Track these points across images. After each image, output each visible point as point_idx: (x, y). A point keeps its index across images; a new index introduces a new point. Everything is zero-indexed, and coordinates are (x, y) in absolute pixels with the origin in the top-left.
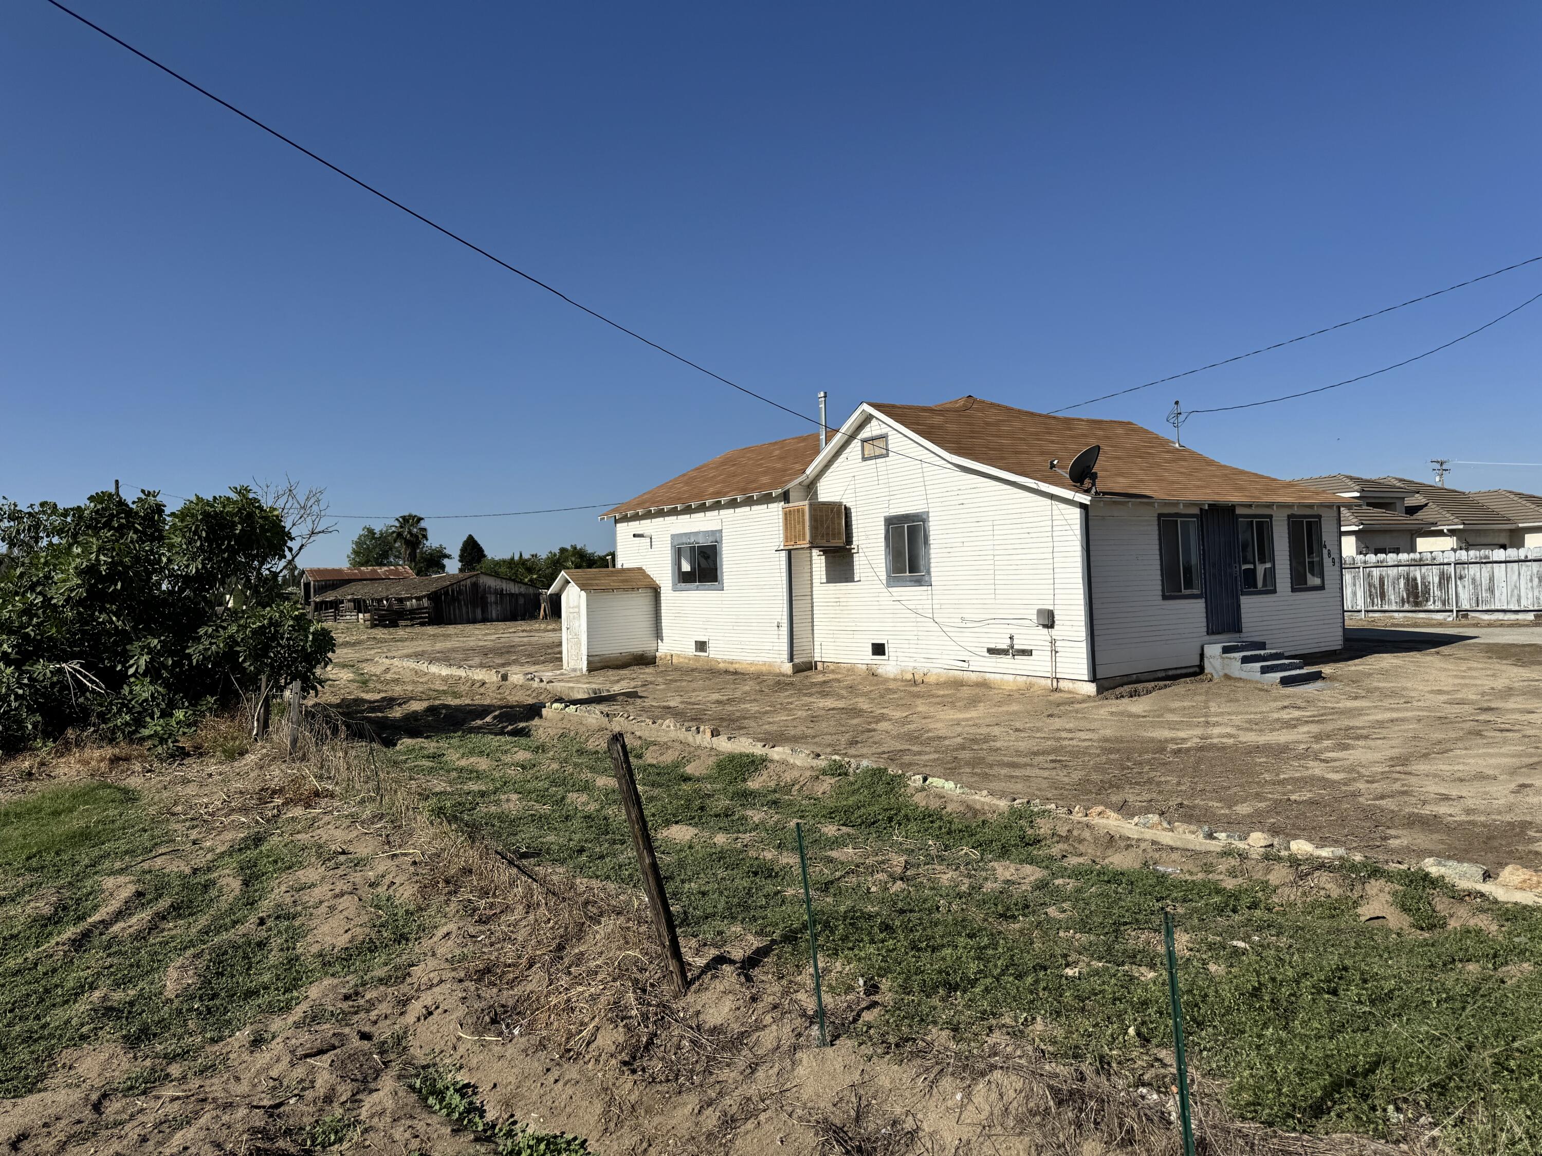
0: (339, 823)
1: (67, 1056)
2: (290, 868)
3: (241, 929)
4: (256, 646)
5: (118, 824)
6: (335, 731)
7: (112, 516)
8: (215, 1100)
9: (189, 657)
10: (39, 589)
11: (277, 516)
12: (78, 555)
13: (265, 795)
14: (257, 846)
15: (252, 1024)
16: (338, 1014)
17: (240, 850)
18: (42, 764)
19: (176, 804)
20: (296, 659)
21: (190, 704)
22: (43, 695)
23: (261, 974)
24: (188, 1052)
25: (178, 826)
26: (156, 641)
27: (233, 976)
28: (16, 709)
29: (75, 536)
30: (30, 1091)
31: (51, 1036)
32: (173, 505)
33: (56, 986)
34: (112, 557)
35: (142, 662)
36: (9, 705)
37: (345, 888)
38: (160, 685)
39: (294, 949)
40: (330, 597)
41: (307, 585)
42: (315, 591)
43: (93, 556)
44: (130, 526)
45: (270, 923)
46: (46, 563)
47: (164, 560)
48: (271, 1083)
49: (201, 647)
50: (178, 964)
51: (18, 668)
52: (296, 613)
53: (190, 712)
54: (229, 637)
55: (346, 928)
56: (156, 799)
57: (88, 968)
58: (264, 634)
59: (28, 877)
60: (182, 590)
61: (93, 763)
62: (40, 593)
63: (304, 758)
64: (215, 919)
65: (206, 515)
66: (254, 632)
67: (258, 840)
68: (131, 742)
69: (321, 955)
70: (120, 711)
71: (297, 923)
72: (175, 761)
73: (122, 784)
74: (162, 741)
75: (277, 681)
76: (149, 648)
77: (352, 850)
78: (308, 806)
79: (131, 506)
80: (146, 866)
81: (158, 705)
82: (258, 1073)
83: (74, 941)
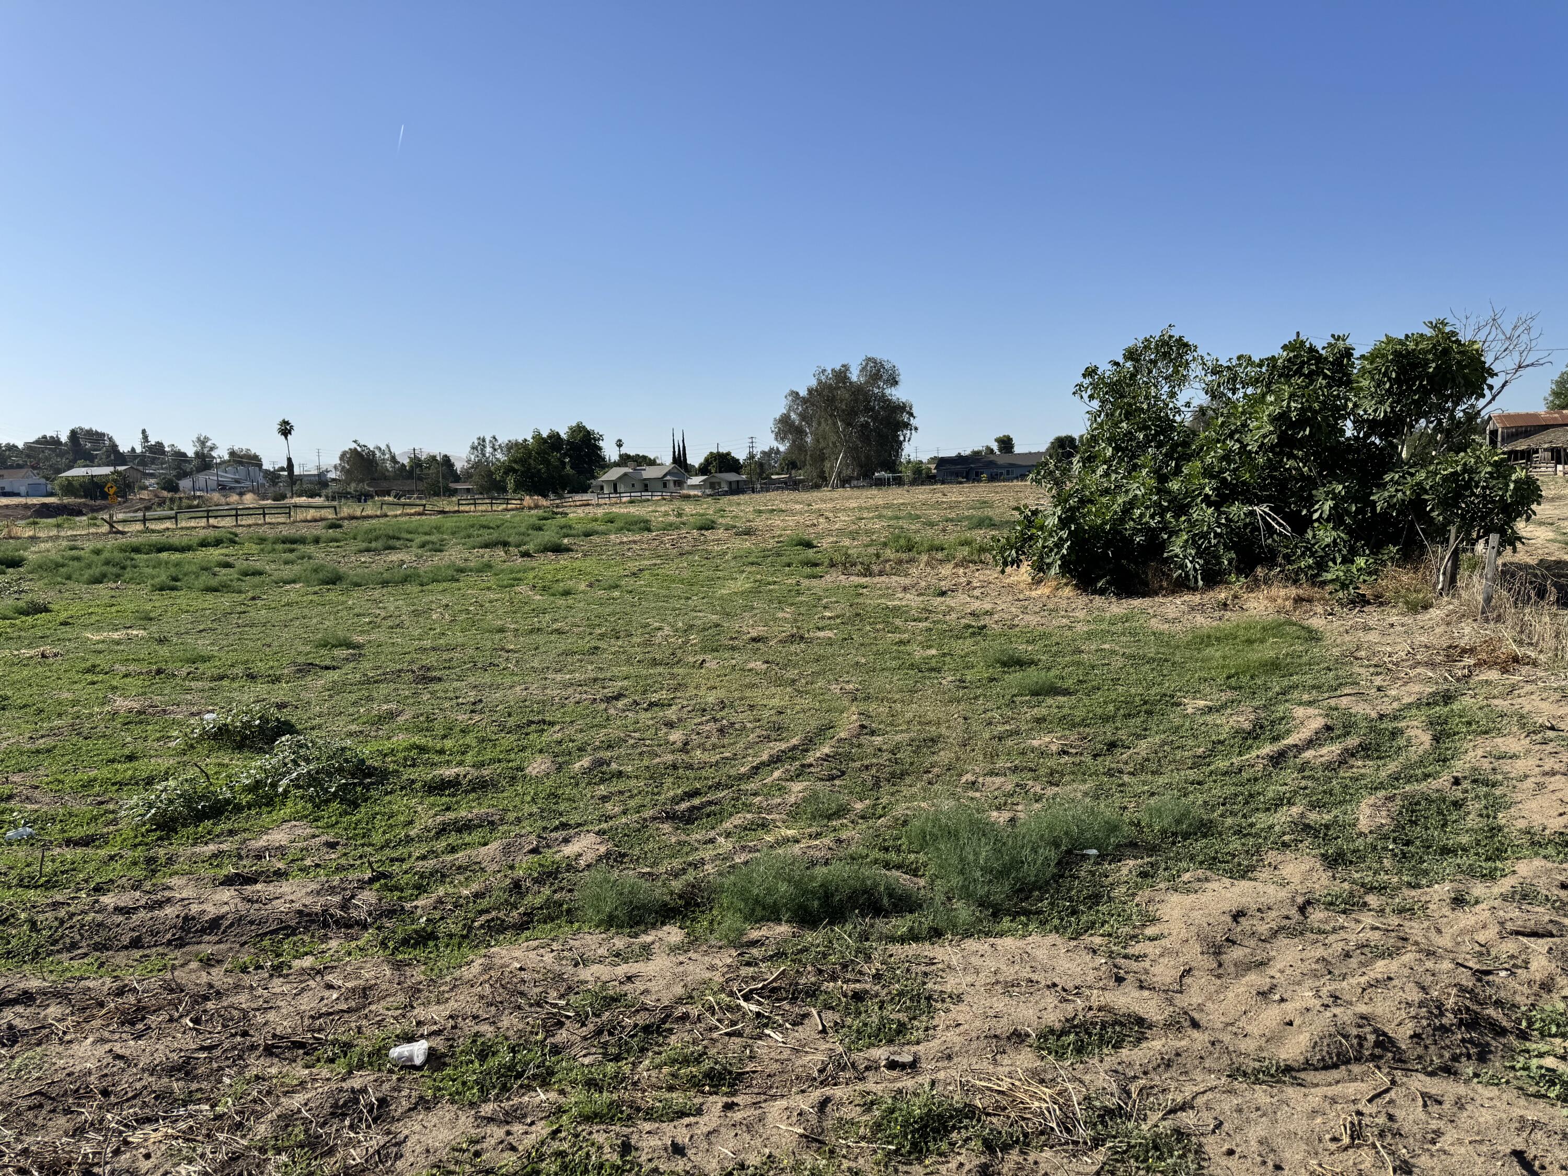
0: (1544, 695)
1: (1272, 856)
2: (1486, 733)
3: (1435, 784)
4: (1446, 494)
5: (1305, 659)
6: (1541, 594)
7: (1303, 363)
8: (1416, 943)
9: (1374, 503)
10: (1237, 436)
11: (1477, 350)
12: (1271, 403)
13: (1454, 653)
14: (1446, 704)
15: (1451, 881)
16: (1555, 901)
17: (1428, 704)
18: (1235, 597)
19: (1358, 649)
20: (1492, 510)
21: (1372, 552)
22: (1237, 535)
23: (1458, 834)
24: (1385, 888)
25: (1362, 671)
26: (1341, 487)
27: (1427, 828)
28: (1215, 546)
29: (1268, 385)
30: (1243, 877)
31: (1257, 836)
32: (1362, 347)
33: (1259, 794)
34: (1302, 403)
35: (1326, 508)
36: (1210, 542)
37: (1556, 767)
38: (1343, 531)
39: (1495, 818)
40: (1521, 445)
41: (1494, 433)
42: (1503, 439)
43: (1285, 403)
44: (1319, 372)
45: (1466, 784)
46: (1243, 413)
47: (1350, 405)
48: (1477, 948)
49: (1386, 494)
50: (1371, 802)
51: (1217, 509)
52: (1496, 458)
53: (1371, 561)
54: (1417, 484)
55: (1561, 811)
56: (1338, 641)
57: (1286, 784)
58: (1456, 481)
59: (1229, 693)
60: (1367, 435)
61: (1280, 601)
62: (1238, 441)
63: (1499, 619)
64: (1405, 767)
65: (1397, 354)
66: (1445, 479)
67: (1447, 698)
68: (1314, 584)
69: (1529, 833)
70: (1303, 554)
71: (1498, 792)
72: (1355, 607)
73: (1306, 623)
74: (1344, 586)
75: (1468, 533)
76: (1334, 493)
77: (1563, 727)
78: (1505, 671)
79: (1321, 352)
80: (1333, 702)
81: (1340, 551)
82: (1462, 933)
83: (1272, 757)
